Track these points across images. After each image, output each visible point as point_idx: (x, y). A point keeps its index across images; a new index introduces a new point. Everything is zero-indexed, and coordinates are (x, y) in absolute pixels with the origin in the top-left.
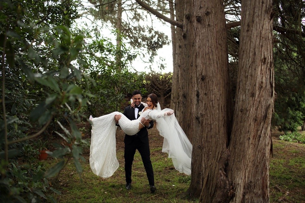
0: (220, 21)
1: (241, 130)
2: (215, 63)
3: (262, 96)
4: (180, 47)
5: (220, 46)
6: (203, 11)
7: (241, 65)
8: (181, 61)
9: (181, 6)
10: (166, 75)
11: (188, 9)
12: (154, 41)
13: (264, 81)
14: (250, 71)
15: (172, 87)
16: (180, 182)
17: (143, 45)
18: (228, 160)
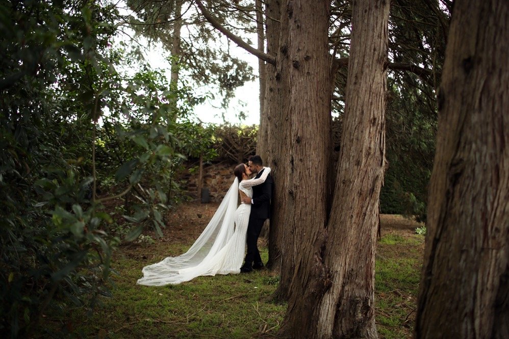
0: (323, 68)
1: (342, 206)
2: (314, 122)
3: (369, 165)
4: (271, 90)
5: (321, 101)
6: (302, 54)
7: (346, 125)
8: (272, 111)
9: (275, 29)
10: (248, 130)
11: (284, 39)
12: (231, 75)
13: (372, 146)
14: (356, 134)
15: (257, 148)
16: (265, 284)
17: (212, 80)
18: (325, 242)
